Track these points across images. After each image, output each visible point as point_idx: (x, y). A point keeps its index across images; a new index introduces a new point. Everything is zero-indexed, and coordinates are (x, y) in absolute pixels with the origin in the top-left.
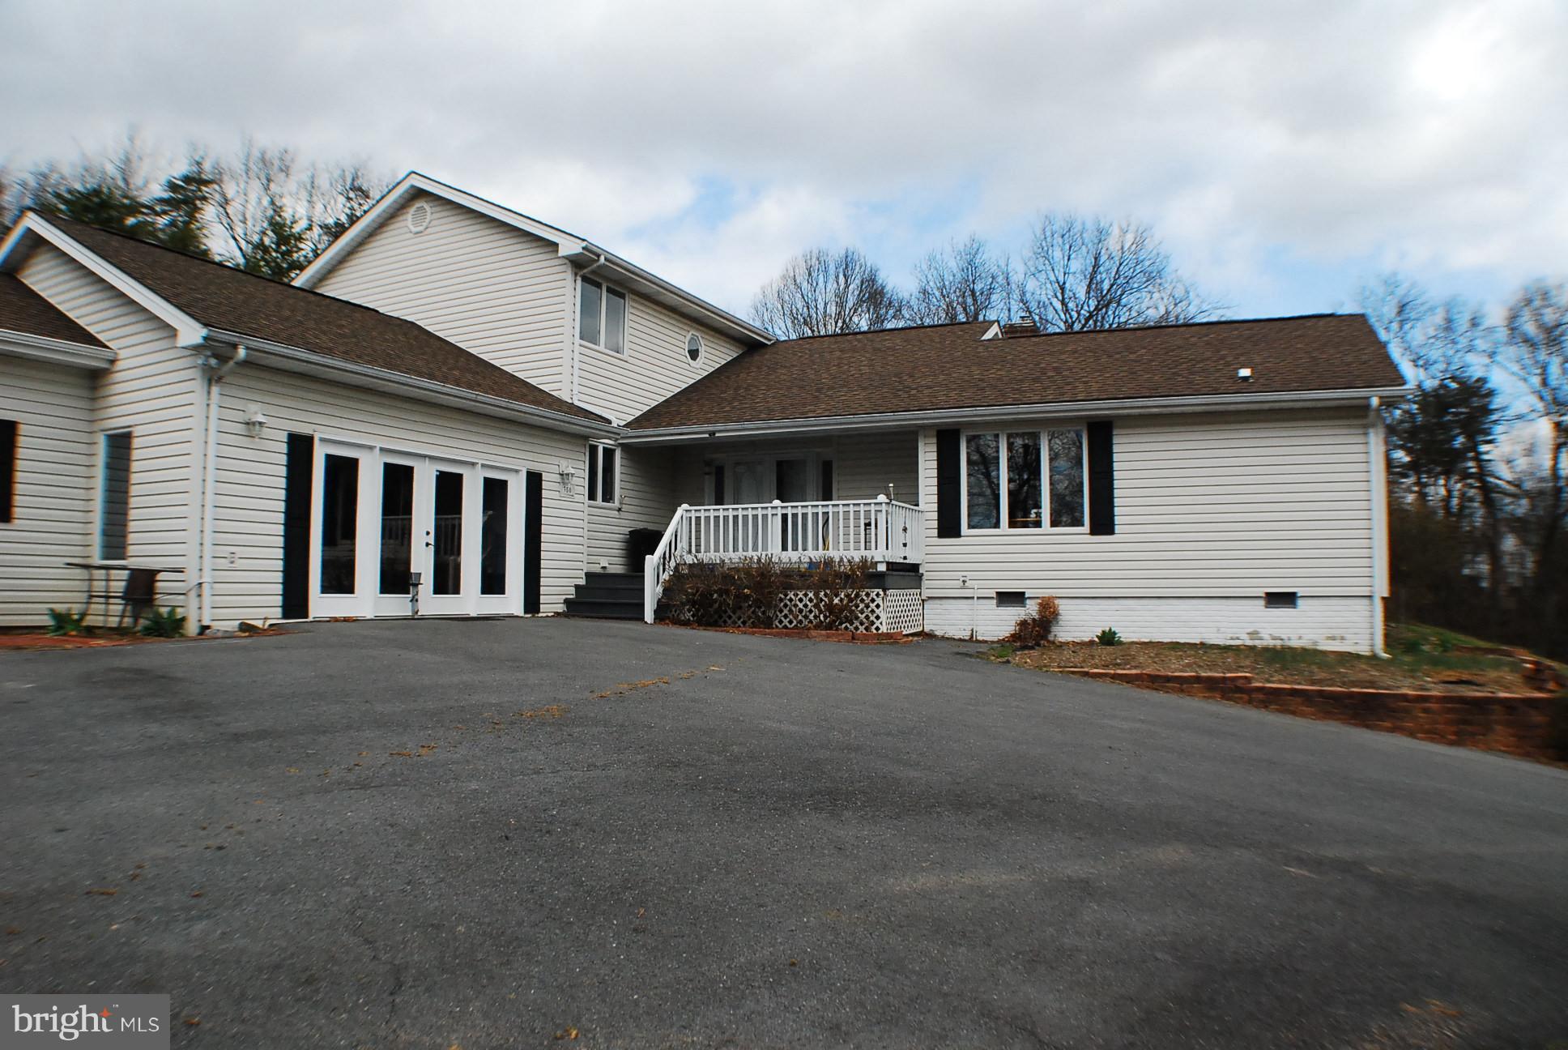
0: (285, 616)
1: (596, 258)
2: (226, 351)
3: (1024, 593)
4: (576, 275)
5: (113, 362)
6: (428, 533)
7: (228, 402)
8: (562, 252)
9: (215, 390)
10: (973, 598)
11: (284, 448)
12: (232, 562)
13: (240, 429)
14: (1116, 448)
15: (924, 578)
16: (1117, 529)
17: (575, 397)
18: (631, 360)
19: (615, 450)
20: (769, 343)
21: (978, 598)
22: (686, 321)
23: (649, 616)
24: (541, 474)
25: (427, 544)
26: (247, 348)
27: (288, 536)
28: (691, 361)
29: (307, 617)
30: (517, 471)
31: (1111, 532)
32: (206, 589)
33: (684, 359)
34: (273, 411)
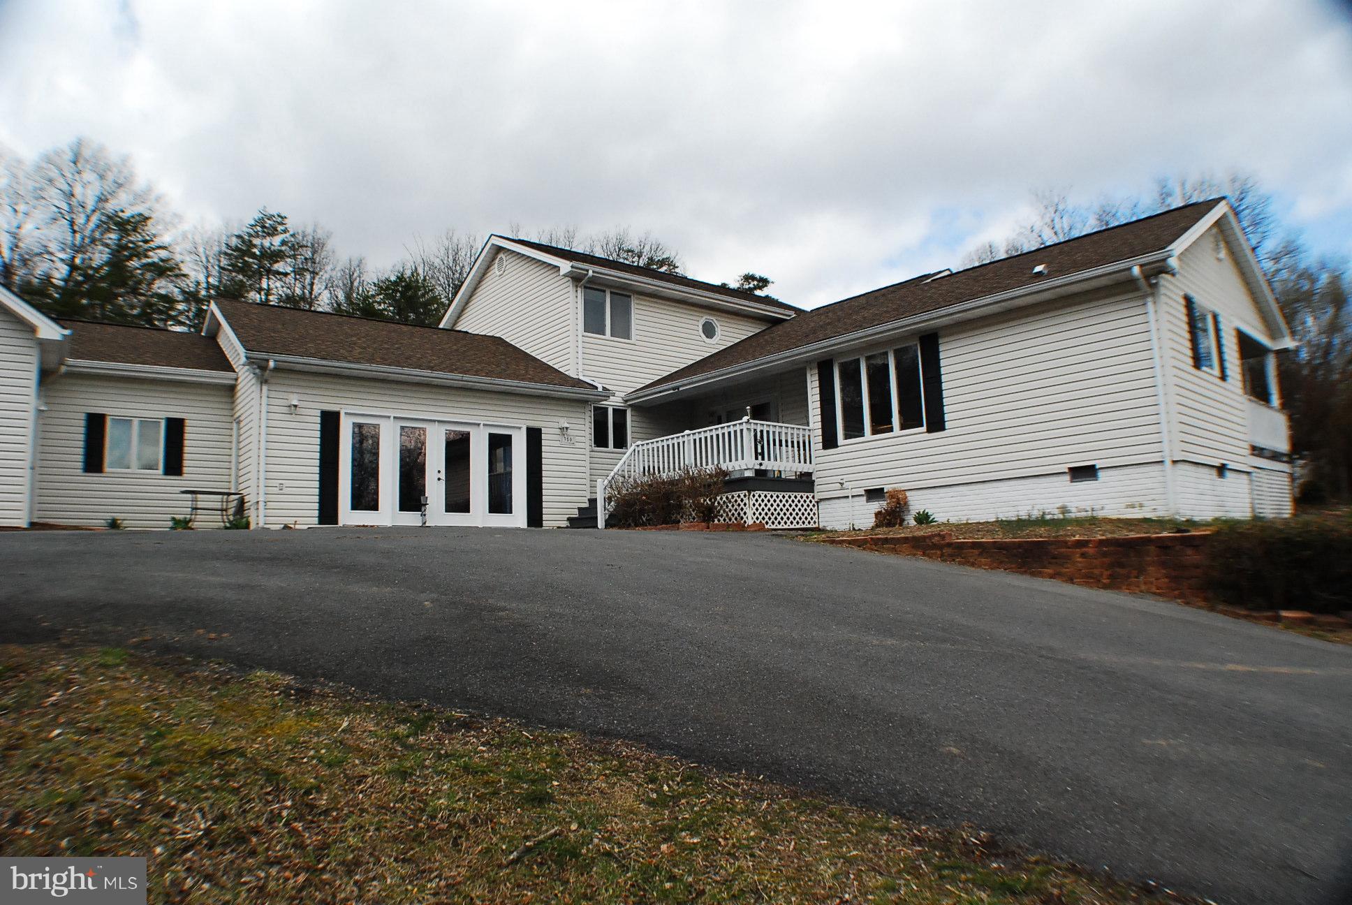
0: (320, 523)
1: (586, 272)
2: (263, 363)
3: (883, 489)
4: (577, 287)
5: (236, 379)
6: (439, 472)
7: (273, 394)
8: (562, 272)
9: (265, 388)
10: (848, 497)
11: (318, 420)
12: (281, 490)
13: (285, 410)
14: (942, 355)
15: (816, 484)
16: (947, 425)
17: (580, 374)
18: (637, 343)
19: (626, 410)
20: (788, 318)
21: (853, 496)
22: (696, 309)
23: (601, 523)
24: (540, 430)
25: (439, 479)
26: (275, 361)
27: (322, 474)
28: (708, 340)
29: (337, 524)
30: (520, 428)
31: (942, 428)
32: (261, 505)
33: (699, 338)
34: (305, 397)
